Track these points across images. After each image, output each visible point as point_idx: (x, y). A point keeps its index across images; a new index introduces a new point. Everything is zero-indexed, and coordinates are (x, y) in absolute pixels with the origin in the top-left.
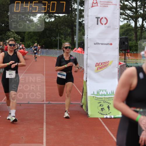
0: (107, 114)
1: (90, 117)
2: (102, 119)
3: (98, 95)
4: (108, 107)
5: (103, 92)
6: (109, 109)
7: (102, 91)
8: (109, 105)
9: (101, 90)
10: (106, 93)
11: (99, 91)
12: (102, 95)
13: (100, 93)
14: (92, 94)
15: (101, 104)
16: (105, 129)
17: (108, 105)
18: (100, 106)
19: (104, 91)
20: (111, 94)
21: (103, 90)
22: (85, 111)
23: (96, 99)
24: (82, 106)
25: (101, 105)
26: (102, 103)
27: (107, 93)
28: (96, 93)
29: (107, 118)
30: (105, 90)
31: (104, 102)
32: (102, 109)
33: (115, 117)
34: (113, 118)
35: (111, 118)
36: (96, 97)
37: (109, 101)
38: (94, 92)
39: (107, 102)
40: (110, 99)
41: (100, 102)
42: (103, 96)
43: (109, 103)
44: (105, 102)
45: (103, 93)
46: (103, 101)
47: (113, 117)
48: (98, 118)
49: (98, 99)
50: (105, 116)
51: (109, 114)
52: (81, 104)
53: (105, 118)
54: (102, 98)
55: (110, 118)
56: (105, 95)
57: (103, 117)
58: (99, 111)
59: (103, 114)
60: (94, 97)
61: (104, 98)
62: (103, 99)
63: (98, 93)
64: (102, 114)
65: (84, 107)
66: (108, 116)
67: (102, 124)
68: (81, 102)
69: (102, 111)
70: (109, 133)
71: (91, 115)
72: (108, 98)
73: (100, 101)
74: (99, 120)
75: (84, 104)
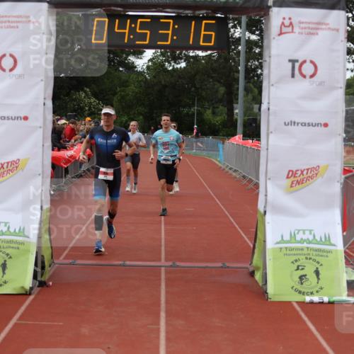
0: (312, 293)
1: (272, 300)
2: (302, 304)
3: (293, 241)
4: (317, 273)
5: (304, 233)
6: (318, 279)
7: (301, 232)
8: (318, 266)
9: (299, 231)
10: (311, 238)
11: (296, 232)
12: (302, 241)
13: (298, 238)
14: (278, 243)
15: (298, 263)
17: (317, 268)
18: (298, 269)
19: (307, 233)
20: (323, 240)
21: (304, 231)
22: (261, 284)
23: (288, 252)
24: (252, 274)
25: (298, 266)
26: (303, 261)
27: (314, 236)
28: (287, 237)
29: (312, 303)
30: (311, 231)
31: (307, 258)
32: (301, 278)
33: (332, 300)
34: (326, 303)
35: (322, 303)
36: (286, 248)
38: (282, 237)
39: (314, 260)
40: (321, 253)
41: (296, 261)
42: (305, 245)
43: (318, 263)
44: (310, 259)
45: (305, 237)
46: (304, 257)
47: (326, 299)
48: (290, 303)
49: (292, 252)
50: (308, 299)
51: (317, 292)
52: (251, 269)
53: (307, 303)
54: (302, 249)
55: (320, 303)
56: (310, 243)
57: (302, 301)
58: (293, 284)
59: (303, 294)
60: (281, 249)
61: (308, 248)
62: (305, 252)
63: (293, 236)
64: (300, 292)
65: (258, 276)
66: (316, 299)
67: (299, 316)
68: (252, 263)
69: (302, 284)
71: (274, 295)
72: (316, 250)
73: (296, 257)
74: (294, 308)
75: (258, 269)
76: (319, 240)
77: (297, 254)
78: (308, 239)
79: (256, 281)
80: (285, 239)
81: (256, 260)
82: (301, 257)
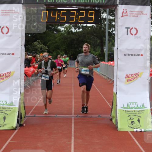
0: (137, 128)
1: (120, 131)
2: (132, 132)
3: (128, 107)
4: (139, 120)
5: (133, 104)
6: (139, 123)
7: (132, 104)
8: (139, 118)
9: (131, 103)
10: (136, 106)
11: (130, 104)
12: (132, 108)
13: (131, 106)
14: (122, 108)
16: (135, 143)
17: (139, 119)
18: (130, 119)
19: (134, 104)
20: (141, 106)
21: (133, 103)
22: (115, 124)
23: (126, 112)
24: (111, 120)
25: (131, 118)
27: (137, 105)
28: (126, 106)
29: (137, 132)
30: (136, 103)
31: (134, 115)
32: (132, 122)
33: (145, 130)
34: (143, 132)
35: (141, 131)
36: (126, 111)
37: (139, 115)
38: (124, 105)
39: (137, 116)
40: (140, 112)
41: (130, 116)
42: (133, 110)
43: (139, 116)
44: (136, 115)
45: (133, 106)
46: (133, 115)
47: (143, 130)
48: (127, 132)
49: (128, 112)
50: (135, 130)
51: (139, 127)
52: (111, 118)
53: (135, 132)
54: (132, 112)
55: (140, 132)
56: (135, 108)
58: (128, 125)
59: (133, 128)
60: (123, 110)
61: (134, 111)
62: (134, 112)
63: (128, 106)
64: (132, 128)
65: (114, 121)
66: (139, 130)
67: (132, 138)
68: (111, 115)
69: (132, 125)
70: (139, 147)
71: (121, 128)
72: (138, 111)
73: (130, 114)
74: (129, 134)
75: (114, 117)
76: (139, 107)
77: (130, 113)
78: (135, 107)
79: (113, 123)
80: (125, 106)
81: (113, 114)
82: (132, 115)
